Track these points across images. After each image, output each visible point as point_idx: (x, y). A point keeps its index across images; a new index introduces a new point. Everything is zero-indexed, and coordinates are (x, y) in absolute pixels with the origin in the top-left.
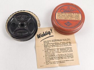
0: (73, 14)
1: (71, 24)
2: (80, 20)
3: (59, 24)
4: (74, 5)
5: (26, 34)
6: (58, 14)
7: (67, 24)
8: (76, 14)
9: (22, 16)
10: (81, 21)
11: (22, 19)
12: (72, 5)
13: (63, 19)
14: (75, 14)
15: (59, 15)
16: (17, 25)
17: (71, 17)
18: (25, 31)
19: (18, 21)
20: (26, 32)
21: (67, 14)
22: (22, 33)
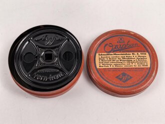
0: (131, 55)
1: (131, 77)
2: (149, 66)
3: (103, 78)
4: (132, 35)
5: (57, 77)
6: (100, 56)
7: (121, 79)
8: (139, 53)
9: (46, 36)
10: (150, 68)
11: (49, 43)
12: (127, 33)
13: (112, 67)
14: (136, 53)
15: (102, 59)
16: (37, 57)
17: (129, 61)
18: (55, 70)
19: (40, 47)
20: (58, 73)
21: (120, 55)
22: (48, 76)
